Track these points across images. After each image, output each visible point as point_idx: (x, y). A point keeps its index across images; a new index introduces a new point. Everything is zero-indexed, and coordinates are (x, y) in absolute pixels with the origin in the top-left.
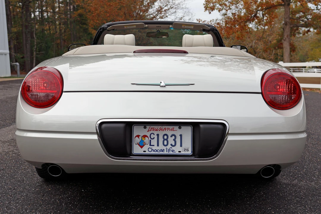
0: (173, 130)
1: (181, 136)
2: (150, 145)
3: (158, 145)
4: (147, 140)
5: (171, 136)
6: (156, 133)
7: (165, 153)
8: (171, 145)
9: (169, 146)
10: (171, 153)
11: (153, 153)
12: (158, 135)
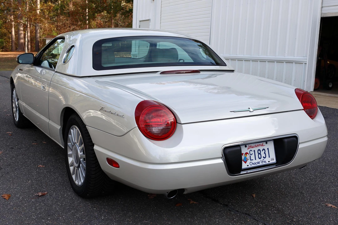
0: (262, 145)
1: (268, 149)
2: (251, 160)
3: (256, 159)
4: (248, 156)
5: (262, 151)
6: (253, 149)
7: (261, 164)
8: (263, 157)
9: (262, 158)
10: (264, 163)
11: (253, 166)
12: (254, 151)
